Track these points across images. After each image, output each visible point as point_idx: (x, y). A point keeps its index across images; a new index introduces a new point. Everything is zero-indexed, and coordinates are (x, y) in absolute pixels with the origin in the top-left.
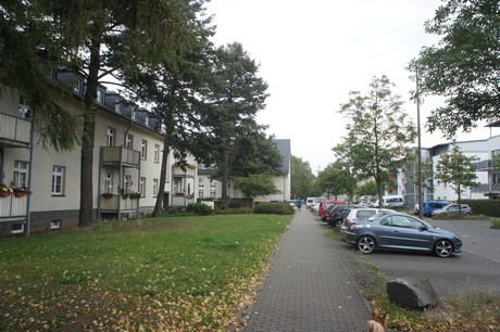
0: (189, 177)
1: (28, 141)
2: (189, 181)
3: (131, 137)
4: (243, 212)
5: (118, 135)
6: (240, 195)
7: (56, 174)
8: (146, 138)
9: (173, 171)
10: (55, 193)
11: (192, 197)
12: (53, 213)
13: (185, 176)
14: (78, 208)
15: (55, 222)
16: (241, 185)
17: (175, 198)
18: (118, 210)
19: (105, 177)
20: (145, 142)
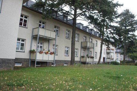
0: (112, 53)
1: (54, 38)
2: (112, 54)
3: (92, 39)
4: (131, 65)
5: (87, 38)
6: (131, 60)
7: (66, 49)
8: (97, 40)
9: (106, 51)
10: (66, 55)
11: (113, 59)
12: (65, 61)
13: (110, 52)
14: (70, 60)
15: (66, 64)
16: (130, 56)
17: (107, 59)
18: (86, 62)
19: (82, 51)
20: (97, 41)
